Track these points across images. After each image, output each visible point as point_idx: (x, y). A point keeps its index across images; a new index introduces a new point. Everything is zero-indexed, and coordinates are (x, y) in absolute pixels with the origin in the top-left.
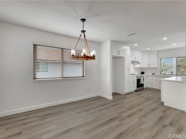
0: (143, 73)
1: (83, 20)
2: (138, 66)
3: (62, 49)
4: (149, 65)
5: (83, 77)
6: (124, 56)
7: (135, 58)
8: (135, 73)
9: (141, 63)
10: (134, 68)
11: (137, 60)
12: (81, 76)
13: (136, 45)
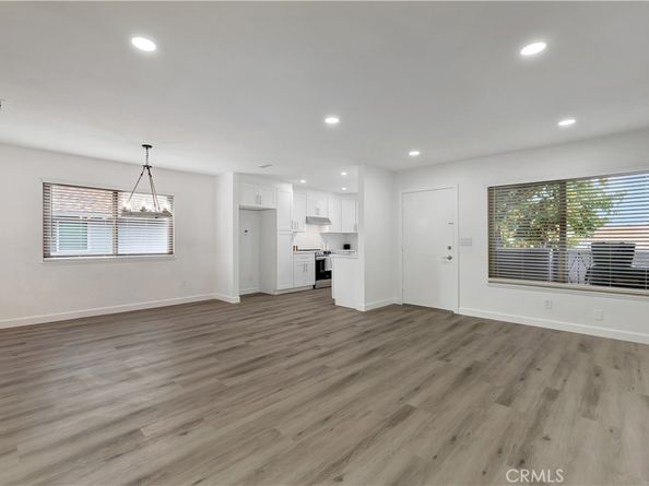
1: (147, 147)
2: (326, 229)
3: (116, 193)
4: (355, 227)
5: (171, 253)
6: (274, 207)
7: (318, 209)
8: (323, 247)
9: (333, 223)
10: (322, 234)
11: (323, 215)
12: (166, 252)
13: (303, 181)
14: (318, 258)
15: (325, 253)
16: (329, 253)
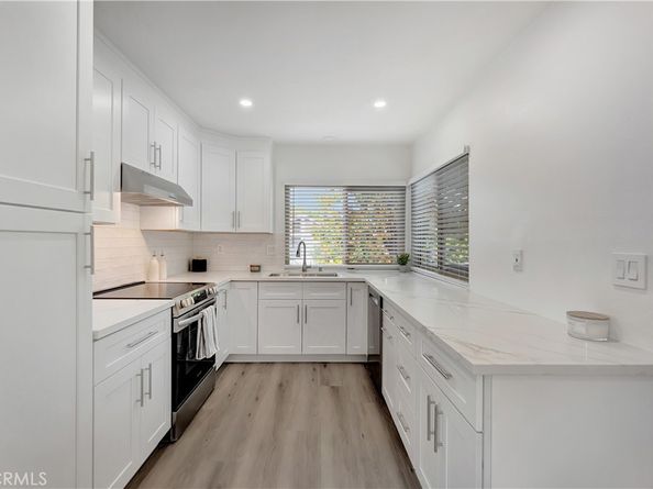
0: (199, 266)
4: (236, 217)
9: (194, 203)
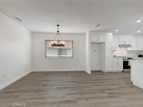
1: (58, 25)
2: (129, 49)
6: (104, 42)
7: (125, 41)
8: (127, 56)
9: (132, 47)
10: (127, 51)
11: (127, 43)
12: (71, 56)
13: (117, 31)
14: (124, 60)
15: (128, 58)
16: (131, 58)
